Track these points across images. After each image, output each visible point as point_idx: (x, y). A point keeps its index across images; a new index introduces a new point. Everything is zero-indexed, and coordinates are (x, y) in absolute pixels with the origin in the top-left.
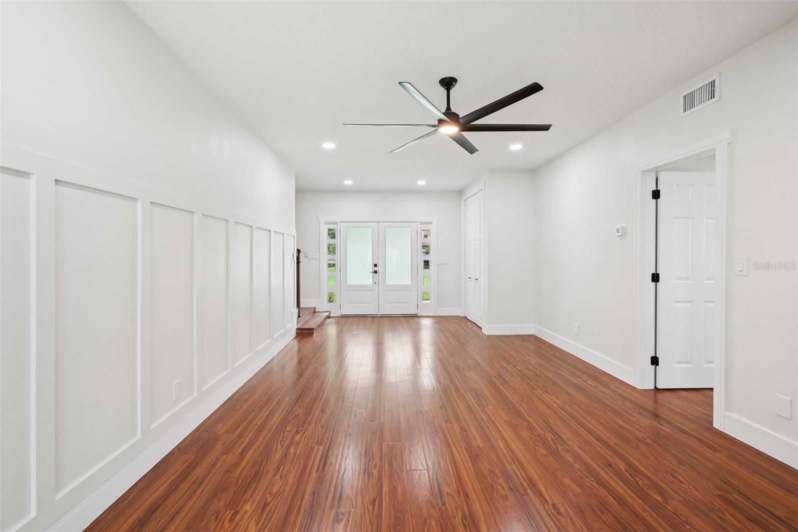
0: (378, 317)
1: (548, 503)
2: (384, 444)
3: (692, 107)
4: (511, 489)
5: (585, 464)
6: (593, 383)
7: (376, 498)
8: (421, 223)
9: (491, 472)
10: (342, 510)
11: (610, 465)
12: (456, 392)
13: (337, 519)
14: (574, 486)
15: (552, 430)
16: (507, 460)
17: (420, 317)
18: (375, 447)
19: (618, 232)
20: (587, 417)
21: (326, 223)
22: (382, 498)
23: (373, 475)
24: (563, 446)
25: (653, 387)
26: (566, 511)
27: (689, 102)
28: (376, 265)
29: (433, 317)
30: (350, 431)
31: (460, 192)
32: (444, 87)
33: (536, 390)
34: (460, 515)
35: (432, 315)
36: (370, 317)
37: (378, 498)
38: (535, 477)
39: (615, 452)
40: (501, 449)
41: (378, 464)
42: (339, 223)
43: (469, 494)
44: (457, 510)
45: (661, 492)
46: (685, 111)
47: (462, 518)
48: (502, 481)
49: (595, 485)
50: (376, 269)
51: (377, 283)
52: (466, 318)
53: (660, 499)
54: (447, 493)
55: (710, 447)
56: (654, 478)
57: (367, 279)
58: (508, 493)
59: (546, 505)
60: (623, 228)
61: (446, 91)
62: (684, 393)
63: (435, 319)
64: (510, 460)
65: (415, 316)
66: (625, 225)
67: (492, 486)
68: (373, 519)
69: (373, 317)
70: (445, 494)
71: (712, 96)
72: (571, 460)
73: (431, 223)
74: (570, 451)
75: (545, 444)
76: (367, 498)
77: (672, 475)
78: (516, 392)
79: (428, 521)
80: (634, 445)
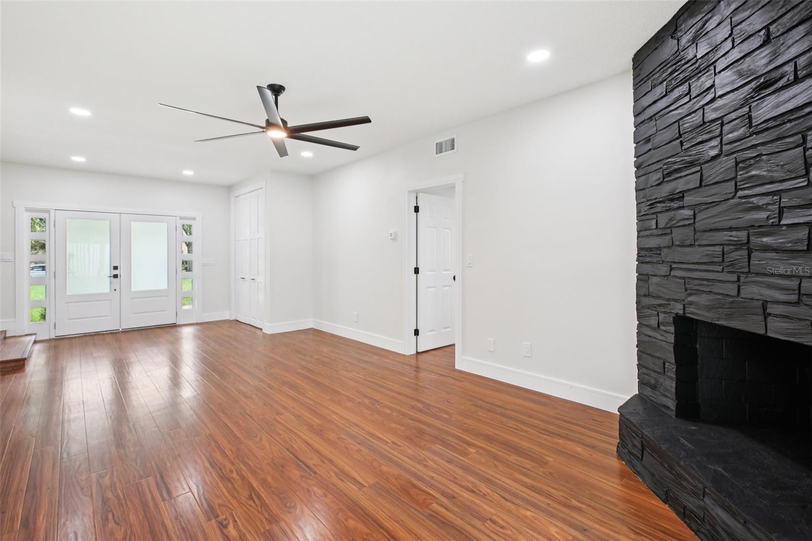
0: (119, 332)
1: (389, 443)
2: (226, 451)
3: (441, 152)
4: (359, 444)
5: (399, 411)
6: (377, 358)
7: (251, 494)
8: (181, 218)
9: (339, 438)
10: (221, 517)
11: (413, 407)
12: (270, 388)
13: (223, 526)
14: (398, 427)
15: (366, 397)
16: (346, 426)
17: (180, 326)
18: (218, 457)
19: (391, 236)
20: (385, 381)
21: (28, 210)
22: (257, 491)
23: (234, 479)
24: (379, 405)
25: (415, 352)
26: (401, 442)
27: (440, 148)
28: (116, 268)
29: (197, 324)
30: (177, 453)
31: (229, 188)
32: (273, 93)
33: (339, 371)
34: (333, 474)
35: (194, 321)
36: (107, 334)
37: (253, 493)
38: (372, 430)
39: (413, 398)
40: (337, 421)
41: (233, 468)
42: (52, 212)
43: (331, 459)
44: (329, 473)
45: (446, 413)
46: (437, 154)
47: (336, 476)
48: (351, 441)
49: (411, 421)
50: (116, 272)
51: (118, 290)
52: (238, 321)
53: (447, 416)
54: (314, 465)
55: (458, 380)
56: (439, 406)
57: (104, 286)
58: (359, 446)
59: (388, 444)
60: (395, 233)
61: (274, 97)
62: (433, 352)
63: (198, 327)
64: (348, 426)
65: (174, 326)
66: (396, 231)
67: (346, 447)
68: (260, 510)
69: (114, 333)
70: (312, 466)
71: (453, 148)
72: (389, 411)
73: (194, 219)
74: (385, 406)
75: (366, 407)
76: (242, 498)
77: (448, 402)
78: (324, 376)
79: (311, 489)
80: (420, 391)
